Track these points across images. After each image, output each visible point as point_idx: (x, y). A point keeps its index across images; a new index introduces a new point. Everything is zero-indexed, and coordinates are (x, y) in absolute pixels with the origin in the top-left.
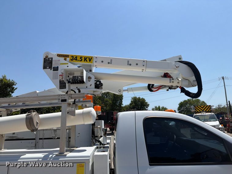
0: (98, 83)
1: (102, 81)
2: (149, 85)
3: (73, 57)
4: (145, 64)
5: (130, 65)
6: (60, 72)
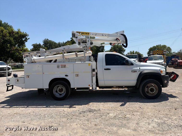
0: (92, 43)
1: (93, 42)
2: (110, 43)
3: (82, 32)
4: (109, 35)
5: (103, 36)
6: (78, 39)
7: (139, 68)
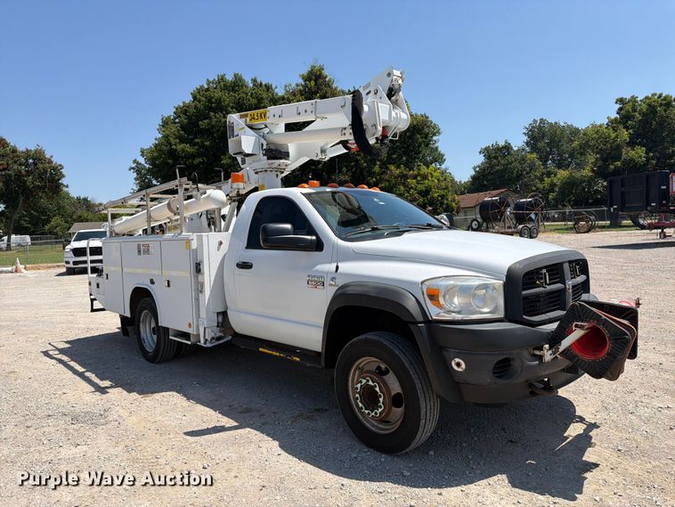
3: (251, 115)
4: (315, 108)
5: (299, 114)
7: (335, 265)
